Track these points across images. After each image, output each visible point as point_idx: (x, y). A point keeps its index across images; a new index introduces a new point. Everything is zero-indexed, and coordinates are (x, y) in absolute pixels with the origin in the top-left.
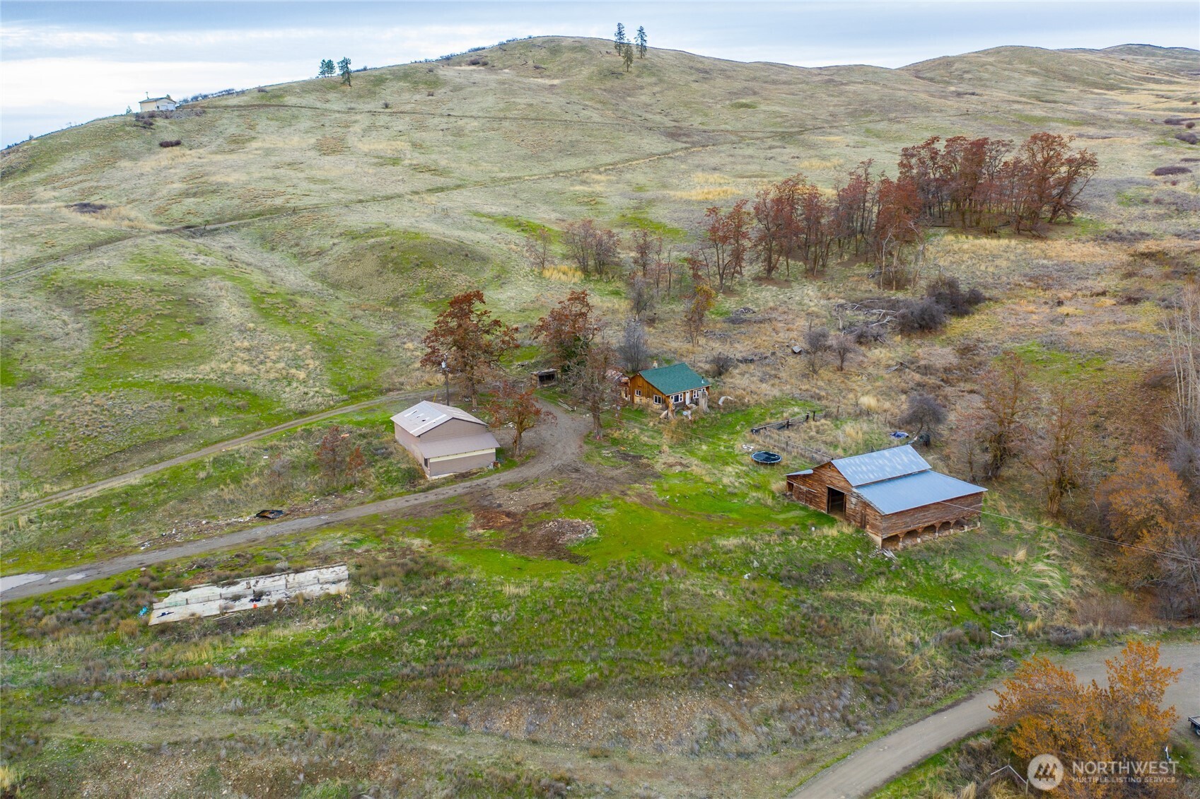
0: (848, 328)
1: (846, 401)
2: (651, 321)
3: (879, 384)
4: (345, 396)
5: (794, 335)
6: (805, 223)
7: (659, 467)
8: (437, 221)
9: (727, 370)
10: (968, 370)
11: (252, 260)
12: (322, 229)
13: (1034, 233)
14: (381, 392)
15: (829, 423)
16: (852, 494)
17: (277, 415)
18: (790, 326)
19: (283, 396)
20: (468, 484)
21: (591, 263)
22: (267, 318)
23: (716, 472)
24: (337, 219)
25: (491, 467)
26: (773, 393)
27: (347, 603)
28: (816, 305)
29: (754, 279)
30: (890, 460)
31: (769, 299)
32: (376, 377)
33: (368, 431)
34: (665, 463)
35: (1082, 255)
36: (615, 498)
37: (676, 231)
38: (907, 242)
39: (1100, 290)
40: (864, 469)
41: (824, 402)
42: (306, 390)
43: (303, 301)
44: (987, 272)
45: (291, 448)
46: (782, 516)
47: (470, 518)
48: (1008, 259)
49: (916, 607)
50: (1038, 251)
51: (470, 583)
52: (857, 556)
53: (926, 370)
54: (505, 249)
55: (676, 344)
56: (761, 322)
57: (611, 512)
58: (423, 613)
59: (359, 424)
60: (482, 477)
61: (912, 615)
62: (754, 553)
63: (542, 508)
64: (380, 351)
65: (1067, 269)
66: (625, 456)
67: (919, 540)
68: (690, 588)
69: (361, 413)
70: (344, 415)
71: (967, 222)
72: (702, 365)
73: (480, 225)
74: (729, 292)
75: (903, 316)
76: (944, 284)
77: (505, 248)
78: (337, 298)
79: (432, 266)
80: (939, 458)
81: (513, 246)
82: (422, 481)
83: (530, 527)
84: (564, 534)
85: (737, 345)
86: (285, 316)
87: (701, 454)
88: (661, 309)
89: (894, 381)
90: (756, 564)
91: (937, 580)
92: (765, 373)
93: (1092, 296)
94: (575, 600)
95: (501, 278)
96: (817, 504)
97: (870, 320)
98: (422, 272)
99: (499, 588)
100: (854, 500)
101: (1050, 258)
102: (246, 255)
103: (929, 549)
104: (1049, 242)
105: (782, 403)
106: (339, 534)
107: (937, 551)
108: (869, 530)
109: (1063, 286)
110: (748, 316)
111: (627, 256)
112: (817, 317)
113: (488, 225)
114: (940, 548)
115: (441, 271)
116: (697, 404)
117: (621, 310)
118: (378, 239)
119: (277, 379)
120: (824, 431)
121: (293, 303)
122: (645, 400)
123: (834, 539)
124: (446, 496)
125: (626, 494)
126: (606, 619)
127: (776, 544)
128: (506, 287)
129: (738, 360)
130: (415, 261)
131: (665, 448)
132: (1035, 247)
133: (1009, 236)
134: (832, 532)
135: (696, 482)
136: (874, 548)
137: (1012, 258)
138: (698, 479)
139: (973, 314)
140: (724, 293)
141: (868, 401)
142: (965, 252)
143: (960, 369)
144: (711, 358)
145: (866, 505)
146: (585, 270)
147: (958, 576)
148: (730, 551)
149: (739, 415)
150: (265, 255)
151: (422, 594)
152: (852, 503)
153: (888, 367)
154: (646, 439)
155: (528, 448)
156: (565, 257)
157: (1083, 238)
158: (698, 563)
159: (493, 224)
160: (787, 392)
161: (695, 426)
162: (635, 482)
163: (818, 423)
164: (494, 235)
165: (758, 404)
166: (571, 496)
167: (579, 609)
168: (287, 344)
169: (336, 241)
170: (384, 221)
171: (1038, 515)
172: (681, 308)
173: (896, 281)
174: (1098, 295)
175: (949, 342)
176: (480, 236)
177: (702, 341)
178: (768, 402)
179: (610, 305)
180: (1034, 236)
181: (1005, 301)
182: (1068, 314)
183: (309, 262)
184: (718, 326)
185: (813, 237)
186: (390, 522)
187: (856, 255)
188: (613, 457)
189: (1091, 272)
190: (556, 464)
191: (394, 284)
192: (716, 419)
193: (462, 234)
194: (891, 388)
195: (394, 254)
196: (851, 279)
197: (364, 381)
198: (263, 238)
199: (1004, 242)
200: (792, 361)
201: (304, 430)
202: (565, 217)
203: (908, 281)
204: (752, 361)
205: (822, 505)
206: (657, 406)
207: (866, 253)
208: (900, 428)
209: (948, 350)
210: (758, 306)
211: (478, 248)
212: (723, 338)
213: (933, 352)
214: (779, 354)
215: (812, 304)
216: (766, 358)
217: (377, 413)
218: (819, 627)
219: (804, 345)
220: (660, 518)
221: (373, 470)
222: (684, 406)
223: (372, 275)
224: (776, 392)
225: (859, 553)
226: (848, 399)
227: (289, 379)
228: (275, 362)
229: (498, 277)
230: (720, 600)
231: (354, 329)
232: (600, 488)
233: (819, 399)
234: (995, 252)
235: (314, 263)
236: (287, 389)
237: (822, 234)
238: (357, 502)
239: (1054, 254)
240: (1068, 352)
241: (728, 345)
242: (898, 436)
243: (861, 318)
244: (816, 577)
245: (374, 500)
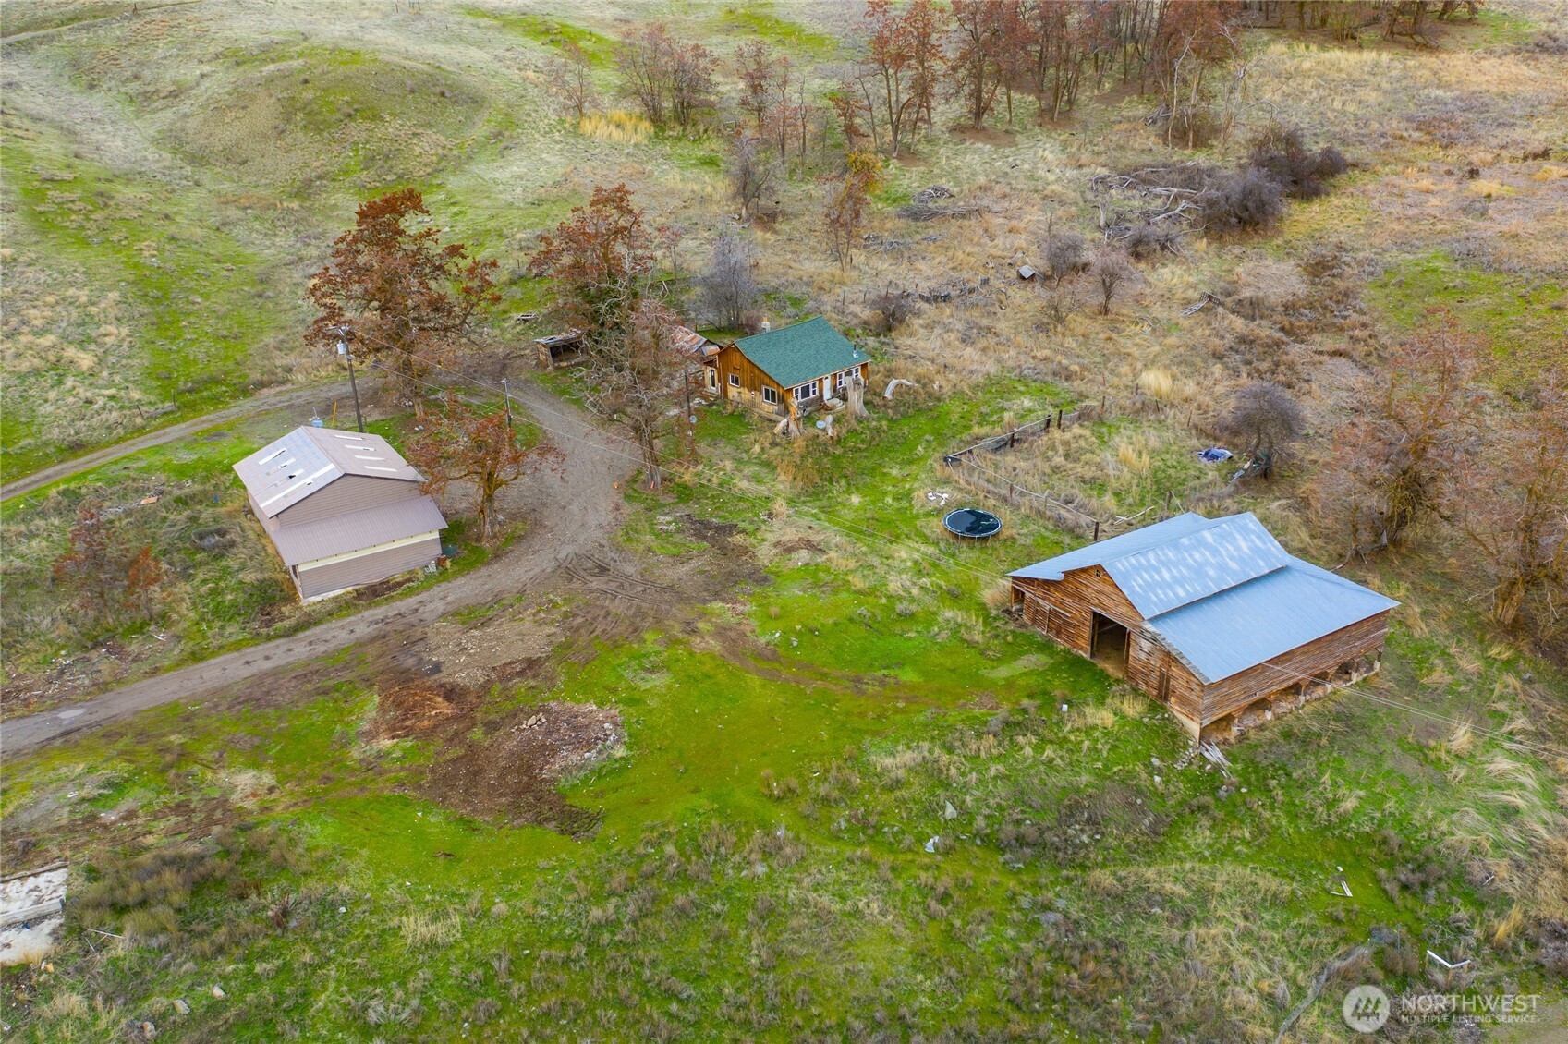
0: (1117, 223)
1: (1116, 380)
2: (767, 219)
3: (1172, 340)
4: (168, 405)
5: (1021, 241)
6: (1039, 24)
7: (765, 554)
8: (399, 26)
9: (901, 321)
10: (1325, 308)
11: (46, 110)
12: (184, 46)
13: (1419, 39)
14: (244, 391)
15: (1087, 433)
16: (1142, 632)
17: (23, 453)
18: (1015, 223)
19: (42, 410)
20: (379, 612)
21: (667, 104)
22: (45, 233)
23: (876, 561)
24: (213, 26)
25: (432, 568)
26: (984, 369)
27: (44, 985)
28: (1059, 180)
29: (952, 130)
30: (1215, 552)
31: (978, 168)
32: (239, 357)
33: (197, 487)
34: (777, 544)
35: (1501, 81)
36: (672, 642)
37: (819, 40)
38: (1213, 59)
39: (1539, 148)
40: (1166, 575)
41: (1077, 385)
42: (89, 394)
43: (124, 192)
44: (1344, 113)
45: (31, 535)
46: (1002, 672)
47: (370, 706)
48: (1378, 88)
49: (1275, 896)
50: (1427, 73)
51: (333, 907)
52: (1152, 770)
53: (1252, 309)
54: (516, 78)
55: (813, 265)
56: (964, 217)
57: (659, 681)
58: (215, 1007)
59: (182, 471)
60: (411, 592)
61: (1268, 917)
62: (946, 786)
63: (521, 673)
64: (260, 296)
65: (1475, 104)
66: (701, 529)
67: (1269, 715)
68: (812, 896)
69: (191, 442)
70: (158, 449)
71: (1307, 21)
72: (856, 309)
73: (477, 33)
74: (908, 155)
75: (1211, 203)
76: (1278, 138)
77: (515, 75)
78: (197, 184)
79: (377, 117)
80: (1289, 507)
81: (531, 74)
82: (286, 610)
83: (491, 727)
84: (554, 752)
85: (921, 265)
86: (82, 228)
87: (848, 515)
88: (789, 192)
89: (1198, 332)
90: (950, 811)
91: (1310, 817)
92: (971, 325)
93: (1525, 159)
94: (557, 953)
95: (503, 140)
96: (1071, 638)
97: (1152, 207)
98: (357, 130)
99: (395, 922)
100: (1146, 645)
101: (1447, 86)
102: (40, 99)
103: (1288, 735)
104: (1444, 56)
105: (999, 388)
106: (80, 768)
107: (1307, 741)
108: (1174, 707)
109: (1474, 140)
110: (941, 203)
111: (729, 88)
112: (1062, 203)
113: (490, 33)
114: (1308, 733)
115: (391, 127)
116: (844, 398)
117: (717, 197)
118: (282, 65)
119: (36, 372)
120: (1082, 451)
121: (103, 199)
122: (746, 394)
123: (1107, 733)
124: (331, 646)
125: (694, 631)
126: (622, 1004)
127: (991, 758)
128: (514, 155)
129: (922, 297)
130: (346, 109)
131: (780, 506)
132: (1420, 65)
133: (1378, 45)
134: (1102, 717)
135: (835, 592)
136: (1186, 746)
137: (1385, 86)
138: (838, 584)
139: (1328, 194)
140: (900, 158)
141: (1156, 380)
142: (1306, 75)
143: (1312, 307)
144: (872, 296)
145: (1171, 658)
146: (655, 117)
147: (1349, 804)
148: (898, 784)
149: (922, 419)
150: (76, 99)
151: (220, 950)
152: (1140, 650)
153: (1187, 303)
154: (744, 484)
155: (513, 517)
156: (623, 93)
157: (1498, 48)
158: (830, 820)
159: (499, 30)
160: (1011, 363)
161: (839, 451)
162: (717, 596)
163: (1068, 436)
164: (500, 52)
165: (957, 393)
166: (583, 639)
167: (561, 977)
168: (71, 292)
169: (206, 69)
170: (301, 28)
171: (1478, 630)
172: (821, 192)
173: (1193, 132)
174: (1535, 156)
175: (1289, 251)
176: (475, 55)
177: (859, 257)
178: (975, 388)
179: (696, 187)
180: (1417, 44)
181: (1379, 168)
182: (1489, 196)
183: (155, 111)
184: (889, 225)
185: (1052, 49)
186: (199, 722)
187: (1125, 81)
188: (679, 531)
189: (1518, 113)
190: (562, 555)
191: (306, 154)
192: (879, 431)
193: (440, 51)
194: (1194, 348)
195: (308, 95)
196: (1117, 127)
197: (214, 368)
198: (75, 64)
199: (1369, 56)
200: (1018, 295)
201: (64, 493)
202: (630, 14)
203: (1215, 131)
204: (946, 298)
205: (1081, 642)
206: (769, 408)
207: (1142, 77)
208: (1216, 439)
209: (1288, 267)
210: (958, 183)
211: (465, 78)
212: (896, 250)
213: (1263, 271)
214: (996, 283)
215: (1051, 177)
216: (972, 291)
217: (225, 443)
218: (1082, 977)
219: (1039, 262)
220: (760, 692)
221: (188, 588)
222: (821, 407)
223: (265, 136)
224: (992, 368)
225: (1156, 762)
226: (1119, 376)
227: (59, 369)
228: (40, 333)
229: (498, 135)
230: (875, 925)
231: (218, 249)
232: (644, 616)
233: (1068, 378)
234: (1356, 75)
235: (161, 114)
236: (52, 395)
237: (1069, 47)
238: (146, 668)
239: (1454, 79)
240: (1499, 272)
241: (905, 264)
242: (1214, 457)
243: (1137, 203)
244: (1071, 832)
245: (181, 663)
